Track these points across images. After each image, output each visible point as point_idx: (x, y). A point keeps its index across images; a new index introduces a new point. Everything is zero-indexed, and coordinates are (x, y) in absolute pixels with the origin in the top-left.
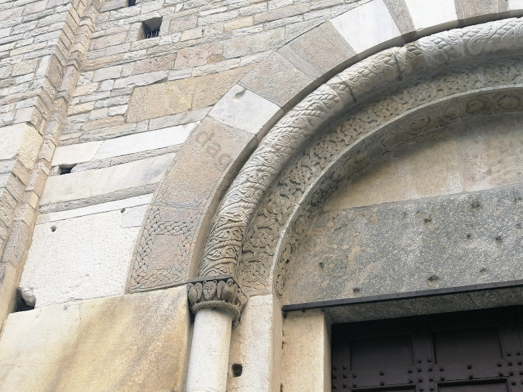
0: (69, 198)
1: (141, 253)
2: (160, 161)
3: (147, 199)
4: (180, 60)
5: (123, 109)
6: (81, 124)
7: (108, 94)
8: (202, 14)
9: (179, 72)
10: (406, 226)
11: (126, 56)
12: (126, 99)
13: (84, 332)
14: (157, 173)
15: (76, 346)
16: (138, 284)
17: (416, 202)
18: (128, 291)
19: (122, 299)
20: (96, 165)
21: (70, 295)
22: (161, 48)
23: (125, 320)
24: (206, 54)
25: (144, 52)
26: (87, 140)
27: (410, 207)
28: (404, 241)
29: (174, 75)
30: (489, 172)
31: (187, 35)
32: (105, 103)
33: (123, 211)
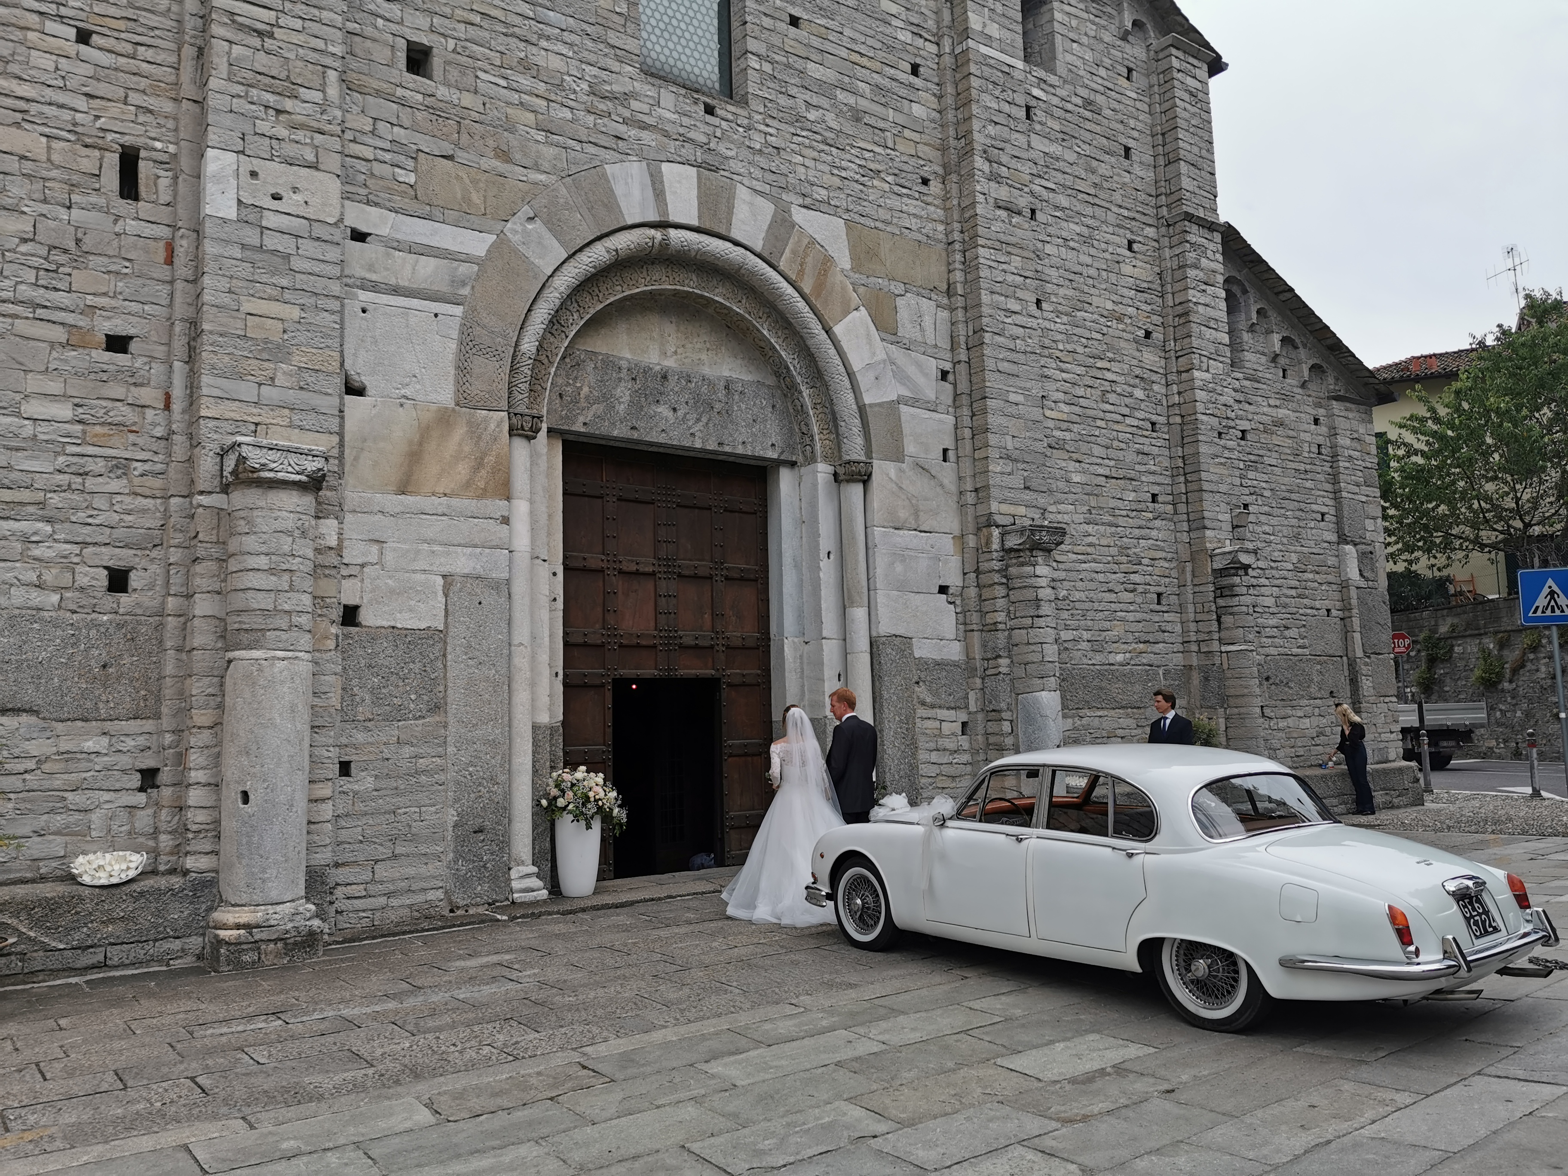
0: (374, 277)
1: (462, 370)
2: (464, 269)
3: (458, 310)
4: (465, 137)
5: (411, 179)
6: (363, 177)
7: (387, 146)
8: (480, 74)
9: (465, 155)
10: (620, 379)
11: (400, 92)
12: (410, 164)
13: (425, 432)
14: (464, 284)
15: (420, 444)
16: (464, 400)
17: (628, 360)
18: (458, 404)
19: (453, 410)
20: (395, 244)
21: (403, 392)
22: (441, 105)
23: (460, 431)
24: (491, 142)
25: (420, 97)
26: (376, 205)
27: (624, 364)
28: (618, 392)
29: (461, 156)
30: (676, 353)
31: (467, 100)
32: (388, 157)
33: (436, 315)
